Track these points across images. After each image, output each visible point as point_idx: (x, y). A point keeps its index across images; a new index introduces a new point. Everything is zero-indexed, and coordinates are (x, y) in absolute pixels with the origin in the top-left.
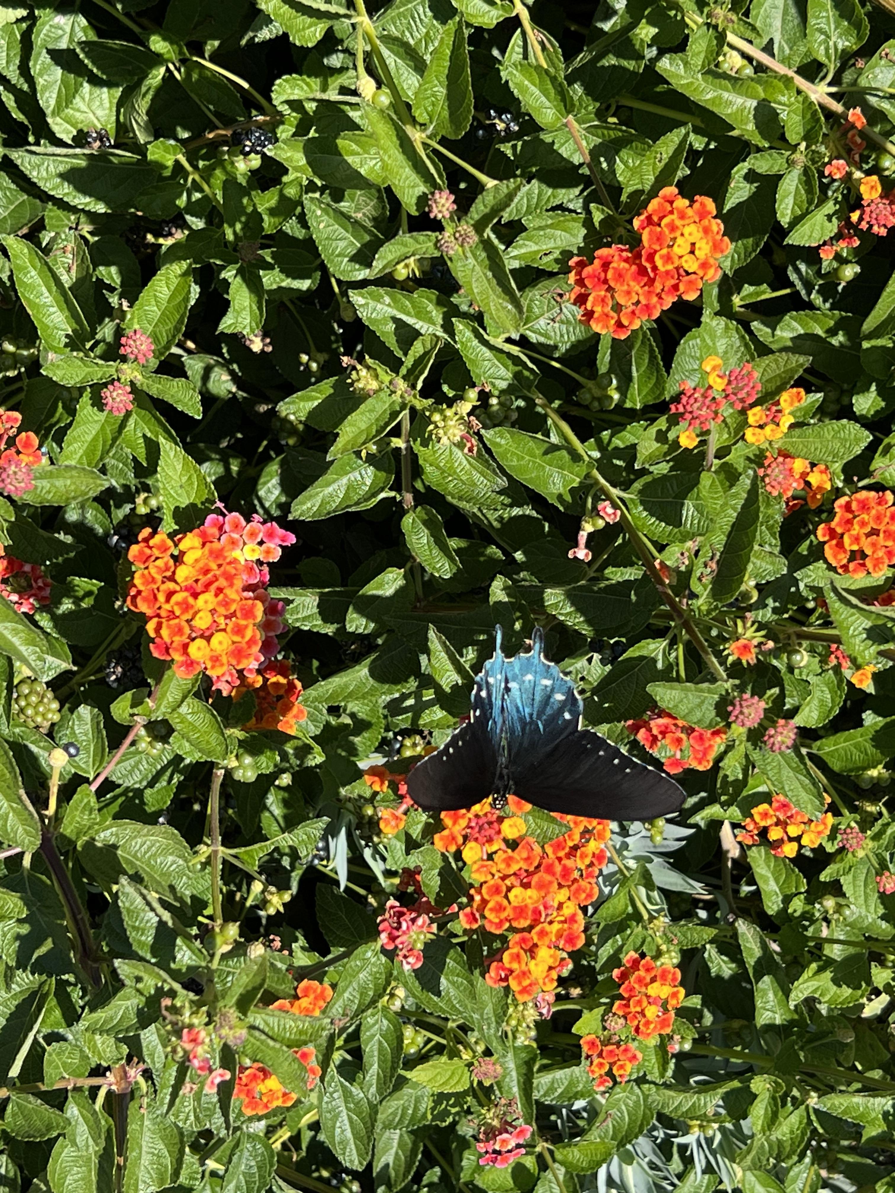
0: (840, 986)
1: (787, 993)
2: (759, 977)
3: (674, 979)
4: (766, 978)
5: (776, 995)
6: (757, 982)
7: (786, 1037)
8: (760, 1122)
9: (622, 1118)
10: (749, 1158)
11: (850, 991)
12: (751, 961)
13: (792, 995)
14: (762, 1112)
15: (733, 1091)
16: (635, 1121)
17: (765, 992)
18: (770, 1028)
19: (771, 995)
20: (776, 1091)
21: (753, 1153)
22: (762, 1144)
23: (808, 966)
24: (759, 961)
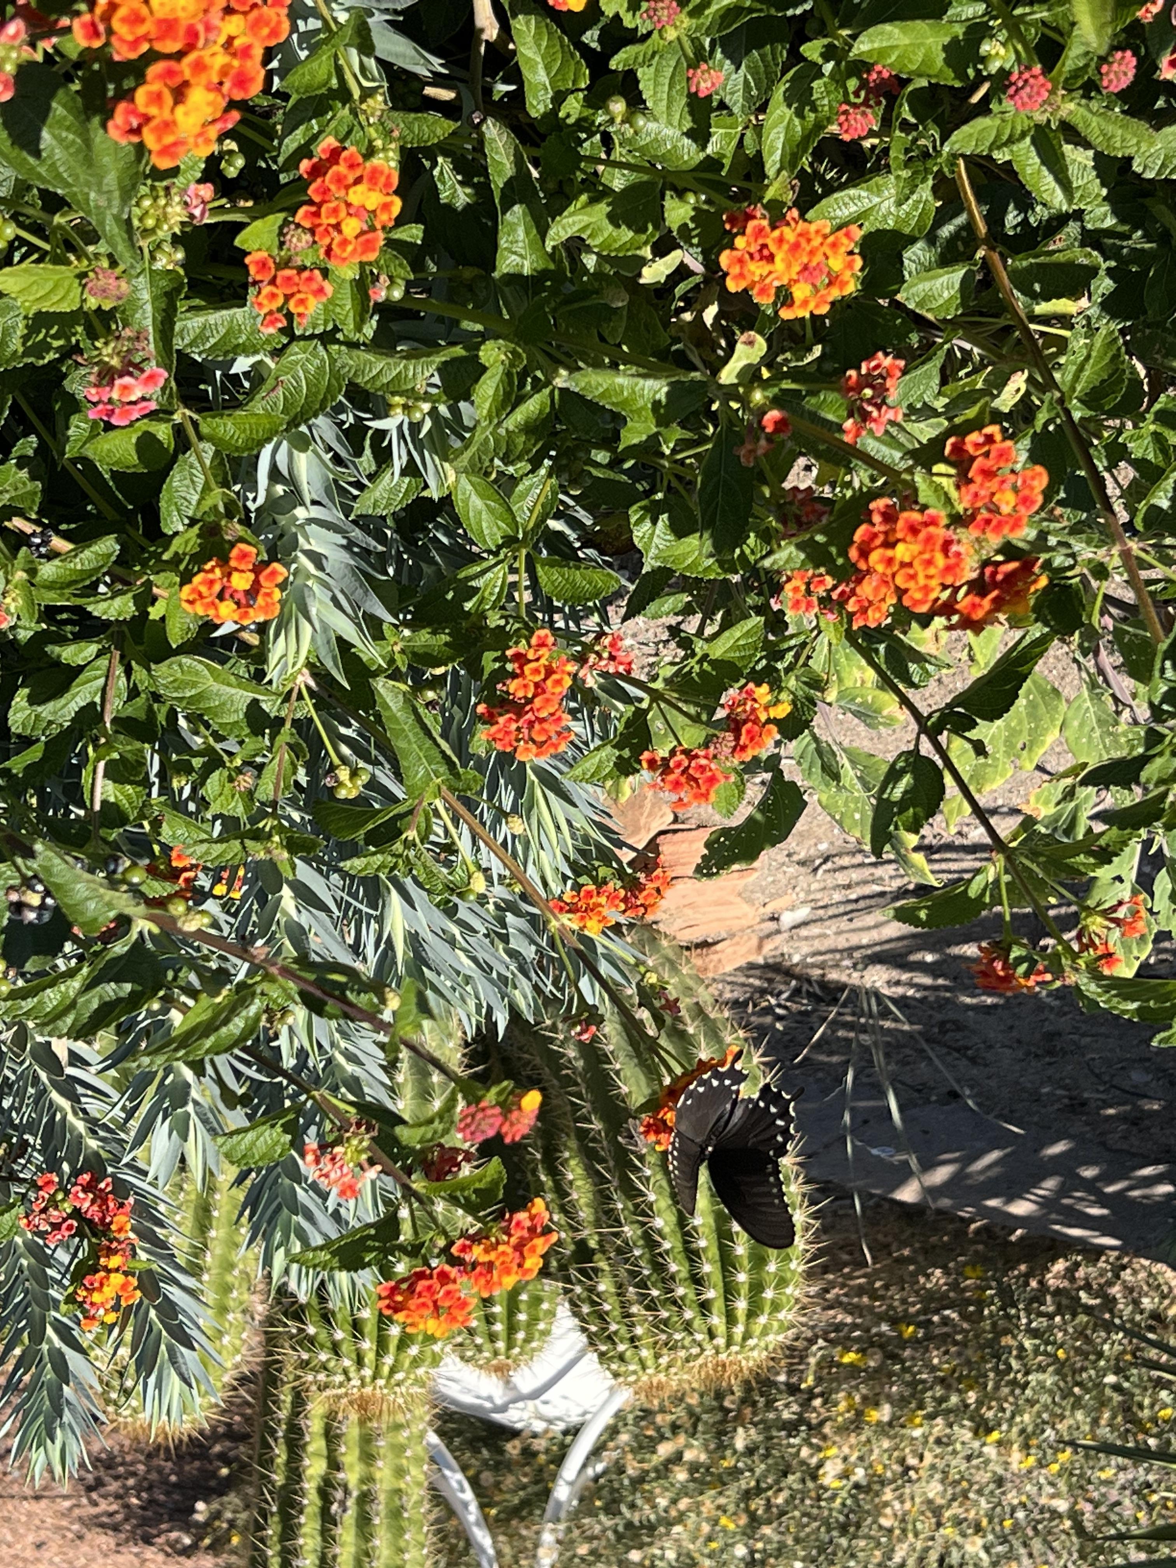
0: (618, 226)
1: (543, 233)
2: (507, 206)
3: (387, 184)
4: (517, 208)
5: (527, 233)
6: (504, 213)
7: (536, 293)
8: (487, 405)
9: (298, 389)
10: (468, 454)
11: (631, 234)
12: (498, 182)
13: (551, 232)
14: (491, 392)
15: (454, 360)
16: (315, 395)
17: (513, 230)
18: (515, 279)
19: (521, 233)
20: (512, 365)
21: (473, 449)
22: (487, 439)
23: (576, 197)
24: (509, 183)
